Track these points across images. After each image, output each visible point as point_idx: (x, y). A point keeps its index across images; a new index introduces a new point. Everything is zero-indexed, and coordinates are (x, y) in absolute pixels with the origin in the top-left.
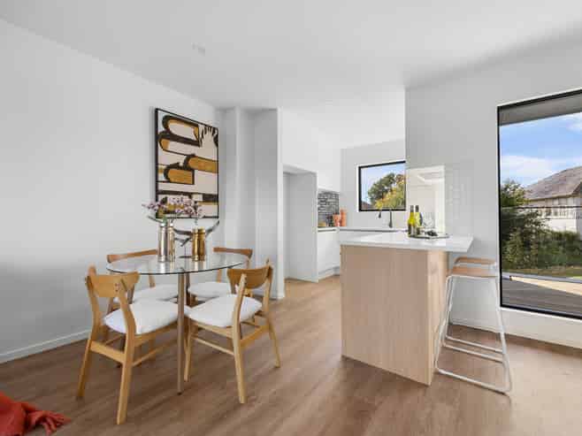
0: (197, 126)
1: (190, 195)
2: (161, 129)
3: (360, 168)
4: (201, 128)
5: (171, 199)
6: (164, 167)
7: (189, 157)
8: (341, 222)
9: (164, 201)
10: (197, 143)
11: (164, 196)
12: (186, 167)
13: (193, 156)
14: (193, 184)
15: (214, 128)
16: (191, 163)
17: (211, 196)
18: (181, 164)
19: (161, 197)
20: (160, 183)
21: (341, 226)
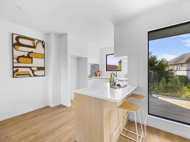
0: (34, 40)
1: (30, 68)
2: (15, 41)
3: (107, 55)
4: (36, 41)
5: (20, 70)
6: (17, 57)
7: (30, 53)
8: (99, 75)
9: (17, 71)
10: (34, 47)
11: (17, 69)
12: (28, 56)
13: (32, 52)
14: (32, 63)
15: (43, 41)
16: (31, 55)
17: (41, 68)
18: (26, 56)
19: (15, 69)
20: (14, 64)
21: (99, 76)
